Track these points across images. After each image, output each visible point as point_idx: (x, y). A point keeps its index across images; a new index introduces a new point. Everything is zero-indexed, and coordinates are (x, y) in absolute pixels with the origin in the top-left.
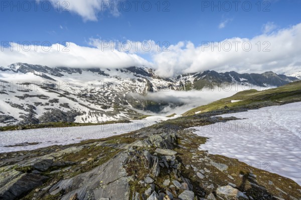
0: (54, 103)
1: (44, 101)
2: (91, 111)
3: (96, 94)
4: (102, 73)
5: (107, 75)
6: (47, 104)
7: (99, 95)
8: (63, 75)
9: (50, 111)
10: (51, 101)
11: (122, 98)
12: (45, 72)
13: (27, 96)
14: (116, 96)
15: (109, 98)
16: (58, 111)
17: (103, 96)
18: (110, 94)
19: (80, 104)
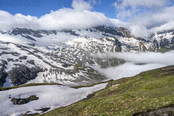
0: (23, 60)
1: (15, 58)
2: (52, 69)
3: (66, 52)
4: (74, 34)
5: (78, 35)
6: (17, 60)
7: (69, 54)
8: (42, 36)
9: (18, 67)
10: (21, 58)
11: (89, 57)
12: (29, 34)
13: (4, 53)
14: (84, 55)
15: (78, 57)
16: (24, 66)
17: (72, 54)
18: (78, 53)
19: (44, 61)
